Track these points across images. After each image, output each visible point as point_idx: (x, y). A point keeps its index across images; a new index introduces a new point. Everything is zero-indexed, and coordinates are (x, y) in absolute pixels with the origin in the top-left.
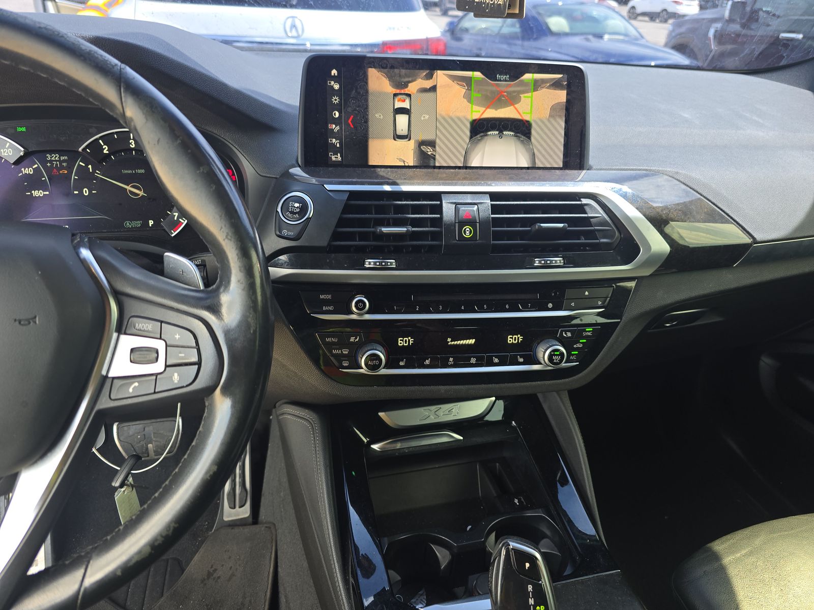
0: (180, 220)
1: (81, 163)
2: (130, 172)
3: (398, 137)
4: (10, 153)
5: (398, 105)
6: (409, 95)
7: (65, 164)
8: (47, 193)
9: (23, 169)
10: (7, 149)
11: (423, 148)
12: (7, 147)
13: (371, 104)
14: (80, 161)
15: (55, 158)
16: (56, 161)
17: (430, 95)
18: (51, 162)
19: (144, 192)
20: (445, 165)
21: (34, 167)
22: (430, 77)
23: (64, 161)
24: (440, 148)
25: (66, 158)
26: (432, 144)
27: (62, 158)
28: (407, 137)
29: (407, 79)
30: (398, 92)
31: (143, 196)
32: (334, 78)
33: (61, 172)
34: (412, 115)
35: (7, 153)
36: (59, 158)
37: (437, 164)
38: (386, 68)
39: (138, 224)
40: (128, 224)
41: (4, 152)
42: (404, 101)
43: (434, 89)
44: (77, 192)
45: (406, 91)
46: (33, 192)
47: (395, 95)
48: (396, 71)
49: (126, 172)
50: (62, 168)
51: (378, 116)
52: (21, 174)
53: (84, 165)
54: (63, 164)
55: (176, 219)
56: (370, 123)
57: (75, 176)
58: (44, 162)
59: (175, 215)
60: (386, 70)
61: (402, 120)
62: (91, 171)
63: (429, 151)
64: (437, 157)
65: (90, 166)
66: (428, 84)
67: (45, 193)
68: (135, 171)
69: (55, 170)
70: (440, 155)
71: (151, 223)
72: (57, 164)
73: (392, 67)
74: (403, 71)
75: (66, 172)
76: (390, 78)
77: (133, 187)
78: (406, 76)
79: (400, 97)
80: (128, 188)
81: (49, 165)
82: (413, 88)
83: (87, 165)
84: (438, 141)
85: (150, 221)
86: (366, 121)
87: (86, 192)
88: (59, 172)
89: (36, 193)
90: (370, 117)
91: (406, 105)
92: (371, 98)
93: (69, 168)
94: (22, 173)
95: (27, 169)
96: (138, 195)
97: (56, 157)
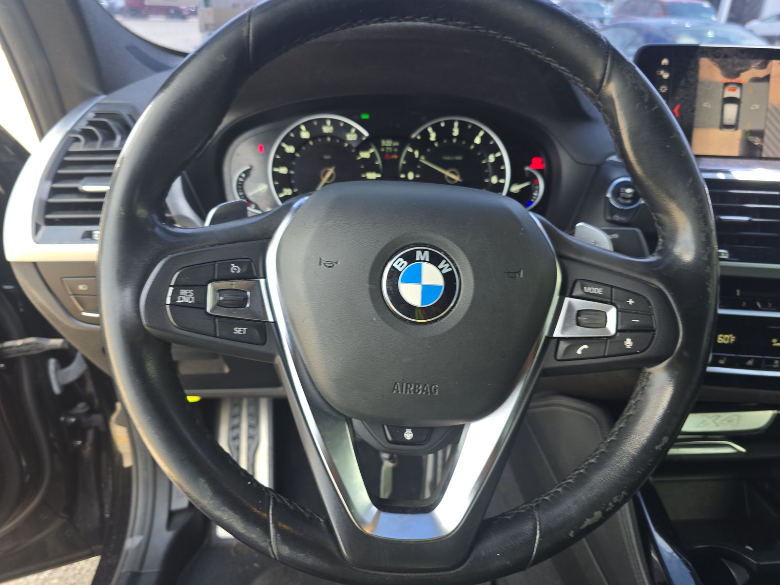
2: (449, 158)
3: (724, 126)
4: (355, 138)
5: (728, 94)
6: (740, 85)
7: (396, 150)
8: (380, 176)
10: (353, 134)
11: (751, 138)
12: (353, 132)
13: (700, 93)
16: (389, 147)
17: (762, 85)
18: (385, 147)
20: (772, 156)
21: (371, 152)
22: (764, 66)
23: (396, 147)
24: (769, 138)
25: (397, 144)
26: (760, 134)
28: (734, 127)
29: (739, 69)
30: (729, 81)
31: (458, 182)
32: (665, 68)
33: (392, 157)
34: (742, 105)
35: (352, 138)
36: (392, 144)
37: (764, 155)
38: (717, 57)
42: (734, 90)
43: (767, 78)
44: (403, 176)
45: (737, 80)
46: (367, 174)
47: (726, 84)
48: (729, 60)
50: (393, 153)
51: (706, 105)
52: (359, 158)
54: (394, 150)
56: (697, 113)
57: (403, 161)
58: (378, 147)
60: (718, 60)
61: (731, 110)
63: (757, 141)
64: (765, 148)
66: (761, 73)
67: (377, 176)
68: (454, 158)
69: (388, 155)
70: (768, 147)
72: (389, 150)
73: (726, 56)
74: (737, 61)
75: (396, 157)
76: (723, 67)
77: (451, 173)
78: (740, 65)
79: (731, 86)
80: (447, 173)
81: (383, 150)
82: (745, 77)
83: (414, 151)
84: (767, 132)
86: (693, 110)
88: (390, 158)
90: (697, 106)
91: (736, 94)
92: (700, 87)
93: (399, 153)
96: (455, 180)
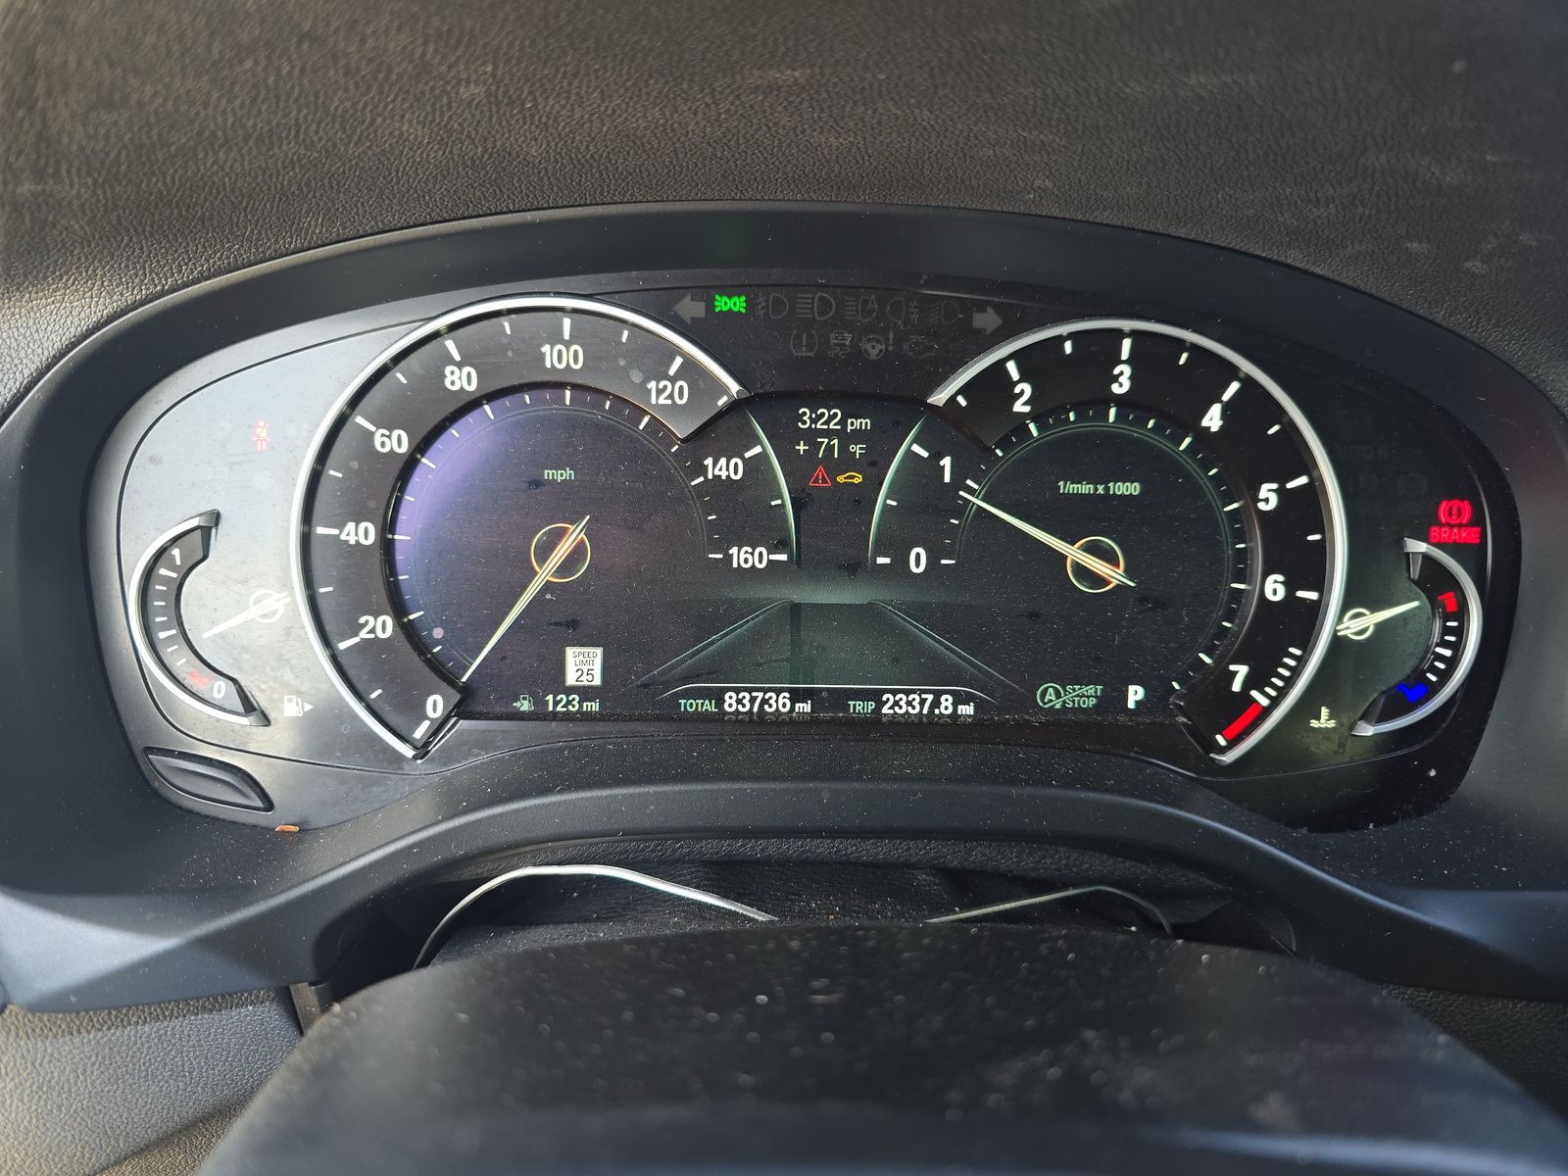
0: (1254, 693)
1: (916, 448)
2: (1086, 488)
4: (681, 397)
7: (857, 449)
8: (783, 557)
9: (709, 461)
10: (673, 380)
12: (672, 372)
14: (916, 440)
15: (827, 423)
16: (829, 434)
18: (811, 436)
19: (1129, 572)
21: (748, 455)
23: (858, 436)
25: (864, 423)
27: (856, 424)
31: (1120, 588)
33: (841, 479)
35: (671, 396)
36: (843, 422)
39: (1086, 696)
40: (1051, 695)
41: (659, 392)
44: (887, 560)
46: (734, 551)
49: (1073, 488)
50: (847, 462)
52: (701, 479)
53: (925, 454)
54: (852, 448)
55: (1237, 686)
57: (887, 497)
58: (783, 436)
59: (1236, 673)
62: (947, 479)
65: (946, 462)
67: (773, 557)
68: (1107, 489)
69: (820, 471)
71: (1135, 694)
72: (830, 448)
75: (858, 479)
77: (1093, 549)
80: (1074, 553)
81: (802, 447)
83: (936, 456)
85: (1132, 688)
87: (918, 560)
88: (833, 480)
89: (743, 557)
93: (874, 464)
94: (705, 475)
95: (723, 461)
96: (1104, 582)
97: (829, 417)
